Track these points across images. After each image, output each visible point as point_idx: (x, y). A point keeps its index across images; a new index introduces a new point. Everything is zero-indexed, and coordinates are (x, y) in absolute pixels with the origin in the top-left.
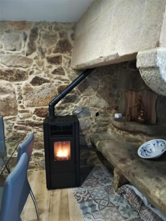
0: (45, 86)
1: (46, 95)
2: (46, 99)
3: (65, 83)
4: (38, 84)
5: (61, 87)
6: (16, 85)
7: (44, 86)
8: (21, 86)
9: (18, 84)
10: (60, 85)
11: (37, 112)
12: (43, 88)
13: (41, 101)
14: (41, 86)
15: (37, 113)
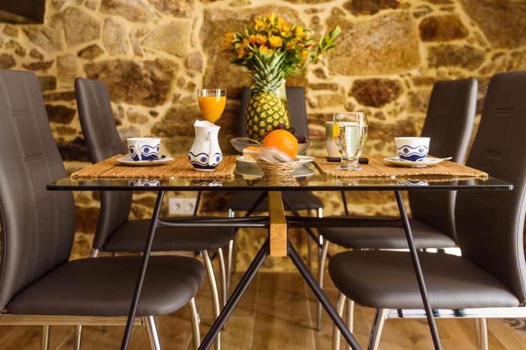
0: (387, 19)
1: (390, 42)
2: (387, 54)
3: (442, 9)
4: (368, 12)
5: (432, 20)
6: (307, 12)
7: (385, 17)
8: (319, 15)
9: (314, 11)
10: (428, 16)
11: (360, 91)
12: (382, 24)
13: (373, 59)
14: (376, 16)
15: (359, 94)
